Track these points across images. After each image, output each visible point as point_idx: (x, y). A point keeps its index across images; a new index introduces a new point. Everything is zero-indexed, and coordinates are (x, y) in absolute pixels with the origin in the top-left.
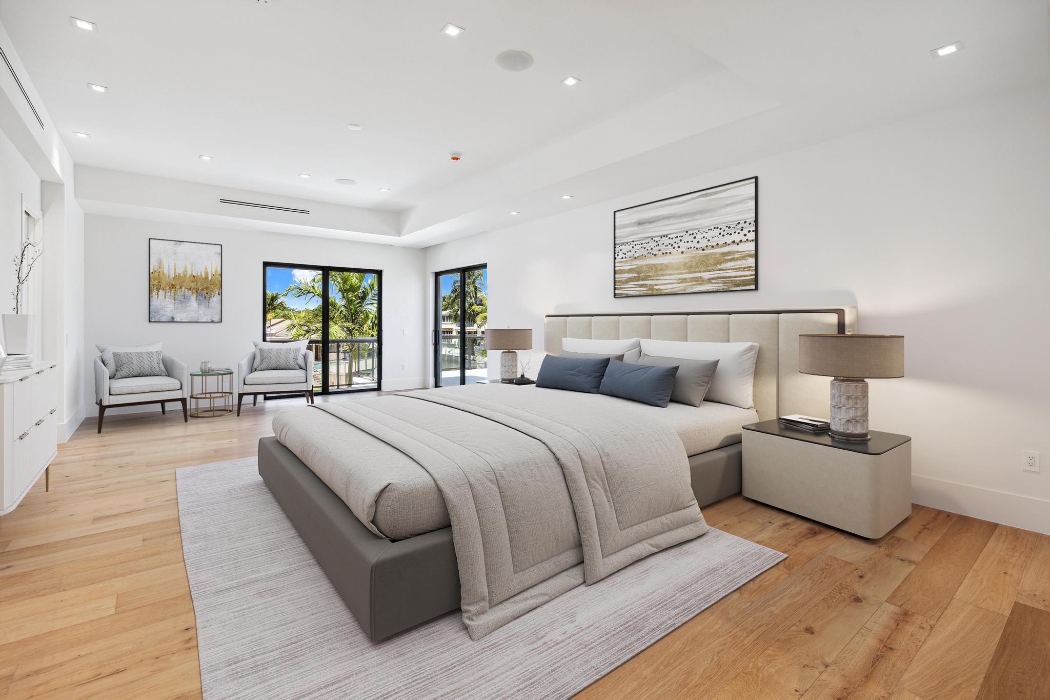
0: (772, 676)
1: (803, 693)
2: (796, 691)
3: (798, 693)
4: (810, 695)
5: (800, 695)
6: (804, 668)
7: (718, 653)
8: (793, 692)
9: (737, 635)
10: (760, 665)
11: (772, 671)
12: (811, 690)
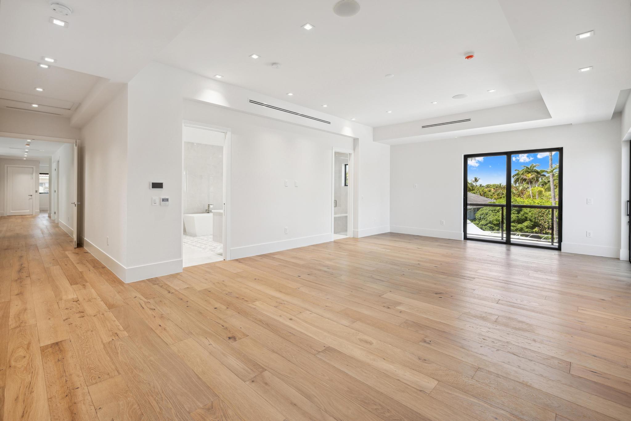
0: (117, 401)
1: (97, 410)
2: (100, 408)
3: (98, 408)
4: (93, 413)
5: (97, 409)
6: (111, 419)
7: (149, 383)
8: (101, 407)
9: (158, 395)
10: (128, 399)
11: (121, 403)
12: (95, 415)
